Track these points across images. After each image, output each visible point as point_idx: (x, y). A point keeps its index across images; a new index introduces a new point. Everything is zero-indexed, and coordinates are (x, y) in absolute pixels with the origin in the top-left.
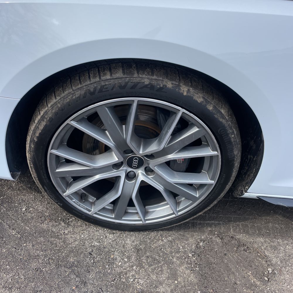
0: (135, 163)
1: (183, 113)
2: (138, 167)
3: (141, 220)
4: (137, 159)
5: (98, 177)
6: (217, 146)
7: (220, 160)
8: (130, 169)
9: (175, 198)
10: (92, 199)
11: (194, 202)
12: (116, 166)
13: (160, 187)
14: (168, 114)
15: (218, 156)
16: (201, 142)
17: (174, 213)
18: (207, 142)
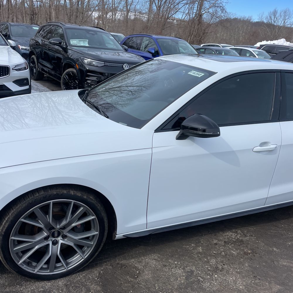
0: (56, 234)
1: (74, 202)
2: (58, 236)
3: (65, 269)
4: (56, 232)
5: (37, 247)
6: (94, 213)
7: (97, 220)
8: (53, 239)
9: (82, 249)
10: (34, 264)
11: (92, 247)
12: (46, 238)
13: (71, 244)
14: (68, 204)
15: (95, 218)
16: (87, 214)
17: (83, 258)
18: (89, 213)
